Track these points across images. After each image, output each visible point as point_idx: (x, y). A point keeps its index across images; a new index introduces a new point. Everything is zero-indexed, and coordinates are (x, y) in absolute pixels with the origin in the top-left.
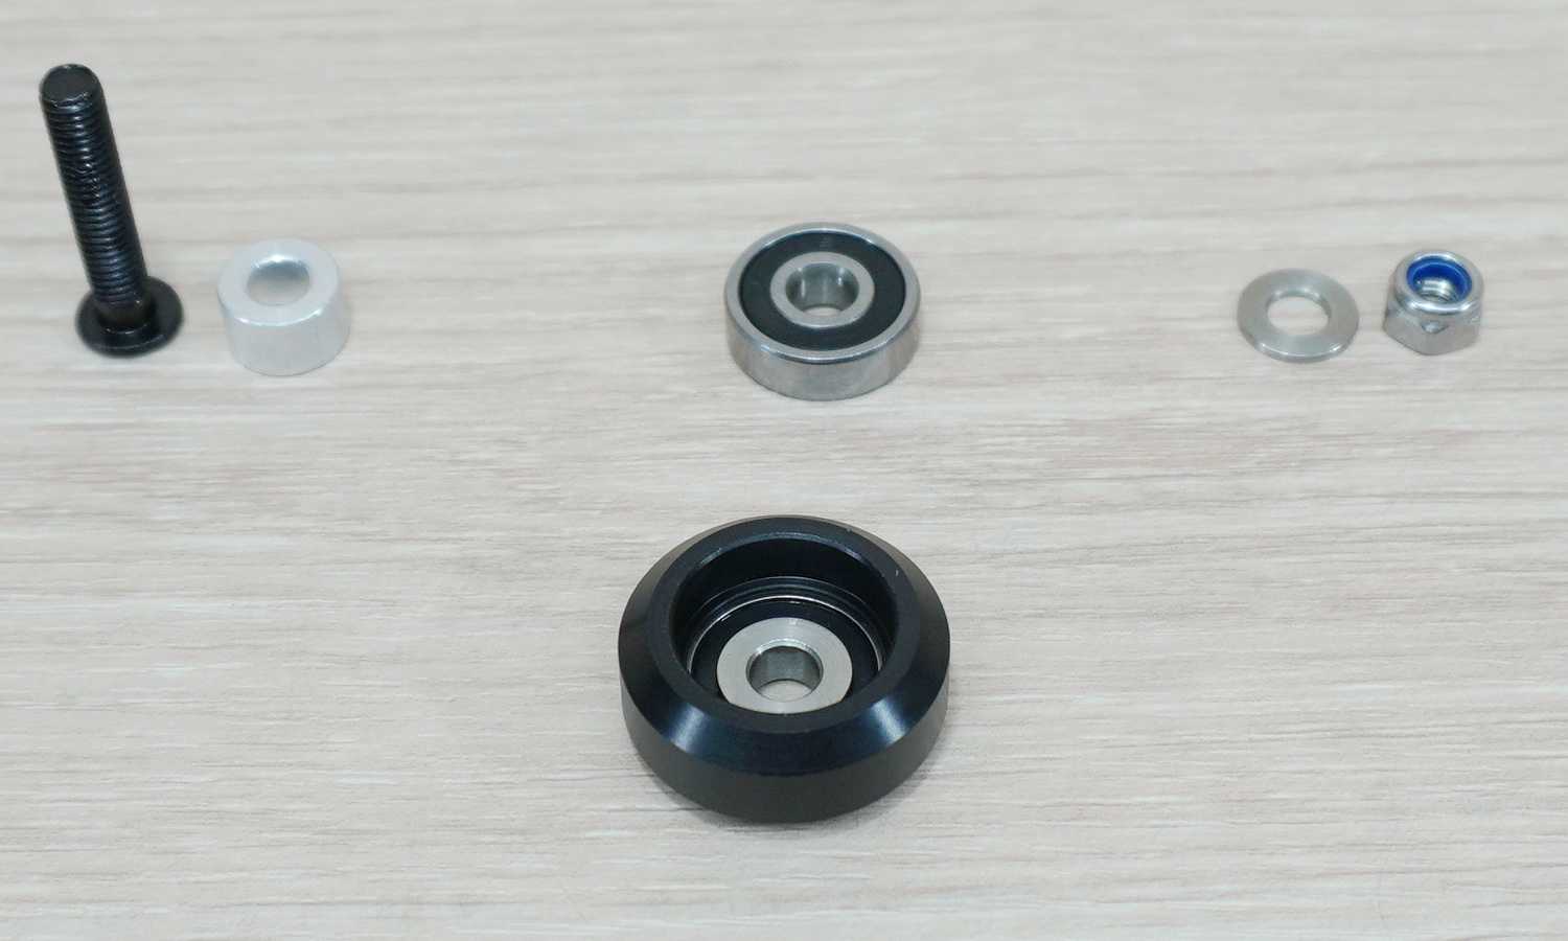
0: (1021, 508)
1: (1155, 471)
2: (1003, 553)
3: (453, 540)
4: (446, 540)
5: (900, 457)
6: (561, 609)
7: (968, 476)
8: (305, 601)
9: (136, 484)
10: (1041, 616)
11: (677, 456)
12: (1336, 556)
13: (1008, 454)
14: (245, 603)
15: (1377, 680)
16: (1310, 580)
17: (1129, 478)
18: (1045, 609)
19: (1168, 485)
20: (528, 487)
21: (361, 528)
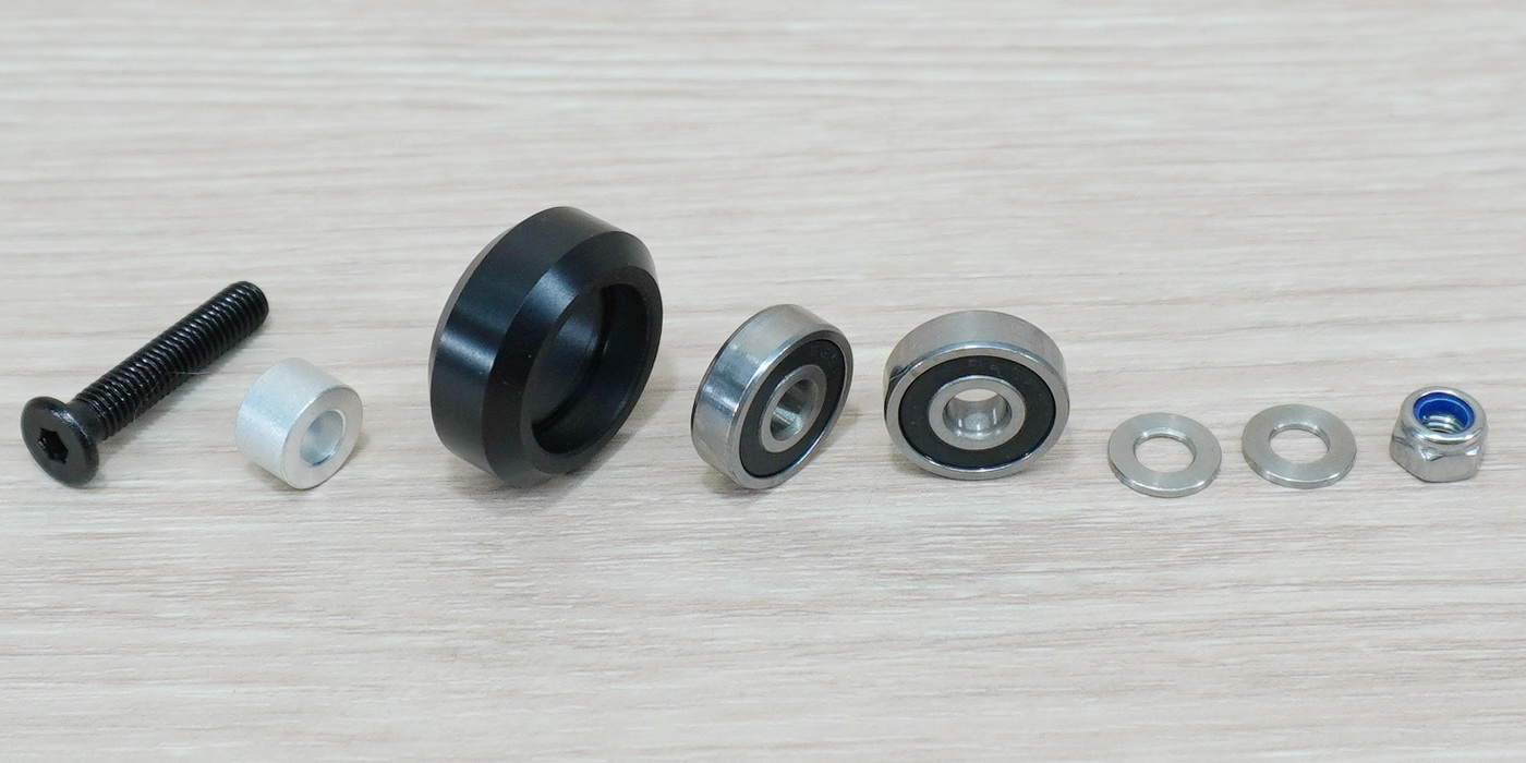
0: (961, 599)
1: (1085, 565)
2: (946, 639)
3: (437, 632)
4: (430, 632)
5: (848, 555)
6: (537, 692)
7: (913, 572)
8: (300, 688)
9: (143, 586)
10: (982, 694)
11: (642, 556)
12: (1256, 638)
13: (950, 551)
14: (246, 690)
15: (1296, 748)
16: (1232, 660)
17: (1062, 571)
18: (986, 688)
19: (1099, 577)
20: (505, 585)
21: (351, 623)
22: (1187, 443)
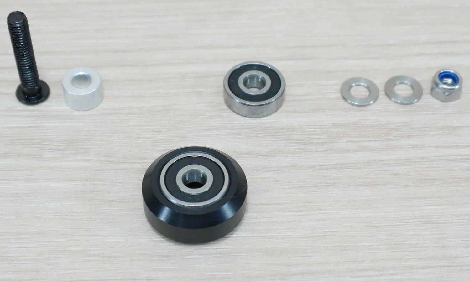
0: (319, 152)
1: (362, 139)
3: (140, 163)
4: (138, 163)
5: (281, 135)
7: (303, 141)
8: (93, 183)
9: (37, 146)
10: (328, 186)
11: (210, 136)
12: (421, 166)
13: (315, 134)
14: (74, 183)
15: (435, 205)
16: (413, 174)
17: (354, 142)
18: (330, 183)
19: (366, 144)
20: (163, 146)
21: (110, 159)
22: (368, 88)
